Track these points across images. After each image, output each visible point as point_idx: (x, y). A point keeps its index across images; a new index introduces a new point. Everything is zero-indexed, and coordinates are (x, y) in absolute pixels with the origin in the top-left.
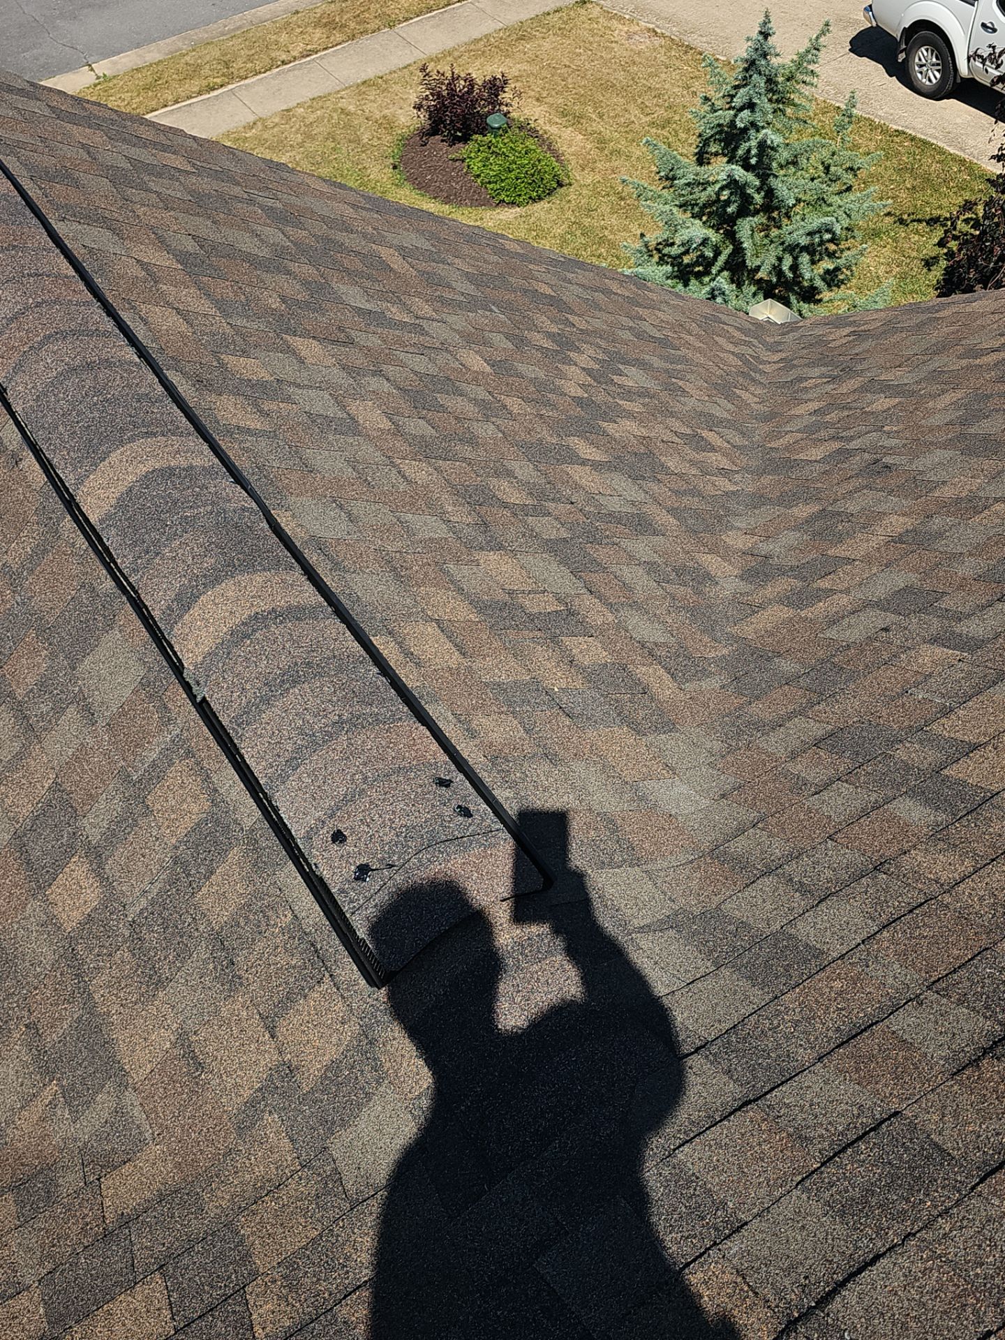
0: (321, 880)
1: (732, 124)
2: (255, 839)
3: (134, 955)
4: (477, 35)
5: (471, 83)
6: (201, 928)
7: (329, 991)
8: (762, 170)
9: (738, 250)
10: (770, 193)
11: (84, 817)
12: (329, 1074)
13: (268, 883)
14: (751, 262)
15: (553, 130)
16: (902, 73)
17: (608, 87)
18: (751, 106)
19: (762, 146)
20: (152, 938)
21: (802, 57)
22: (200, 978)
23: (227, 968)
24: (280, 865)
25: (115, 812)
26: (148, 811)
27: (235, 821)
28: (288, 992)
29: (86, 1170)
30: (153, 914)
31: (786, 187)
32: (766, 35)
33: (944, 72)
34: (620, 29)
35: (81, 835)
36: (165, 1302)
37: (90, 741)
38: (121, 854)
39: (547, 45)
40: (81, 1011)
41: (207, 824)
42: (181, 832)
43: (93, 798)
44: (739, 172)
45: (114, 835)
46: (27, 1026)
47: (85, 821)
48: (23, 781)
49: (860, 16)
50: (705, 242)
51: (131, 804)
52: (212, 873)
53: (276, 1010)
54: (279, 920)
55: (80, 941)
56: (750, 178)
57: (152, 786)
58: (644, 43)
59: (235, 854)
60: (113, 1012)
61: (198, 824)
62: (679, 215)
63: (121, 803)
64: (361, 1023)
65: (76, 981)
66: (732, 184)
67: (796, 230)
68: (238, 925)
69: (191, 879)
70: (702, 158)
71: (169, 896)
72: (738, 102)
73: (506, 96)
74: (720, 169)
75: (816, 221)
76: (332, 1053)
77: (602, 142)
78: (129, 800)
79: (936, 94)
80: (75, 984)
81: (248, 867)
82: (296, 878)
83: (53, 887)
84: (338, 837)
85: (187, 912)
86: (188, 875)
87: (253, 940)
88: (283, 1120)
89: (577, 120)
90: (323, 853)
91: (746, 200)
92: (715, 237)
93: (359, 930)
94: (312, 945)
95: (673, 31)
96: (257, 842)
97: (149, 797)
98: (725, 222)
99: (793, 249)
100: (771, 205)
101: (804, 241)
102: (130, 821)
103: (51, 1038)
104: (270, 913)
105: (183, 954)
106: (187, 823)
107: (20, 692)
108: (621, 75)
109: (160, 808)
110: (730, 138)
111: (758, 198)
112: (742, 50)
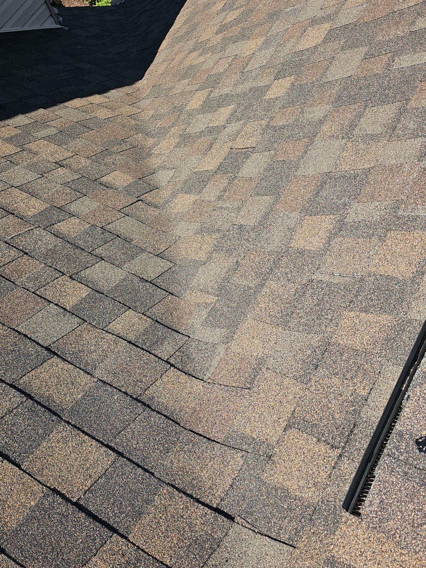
0: (400, 409)
2: (404, 328)
3: (295, 295)
6: (329, 329)
7: (330, 459)
11: (358, 202)
12: (279, 492)
13: (380, 359)
20: (309, 301)
22: (299, 350)
23: (313, 365)
24: (397, 361)
25: (371, 218)
26: (382, 239)
27: (410, 302)
28: (316, 424)
29: (177, 353)
30: (322, 289)
35: (347, 209)
36: (95, 477)
37: (407, 167)
38: (349, 242)
40: (254, 286)
41: (396, 284)
42: (382, 270)
43: (372, 198)
45: (356, 229)
46: (237, 261)
47: (356, 205)
48: (360, 152)
51: (382, 224)
52: (366, 312)
53: (302, 421)
54: (359, 385)
55: (289, 257)
57: (400, 229)
59: (386, 319)
60: (260, 306)
61: (393, 278)
63: (379, 217)
64: (320, 503)
65: (268, 271)
68: (341, 355)
69: (354, 299)
71: (338, 292)
76: (292, 485)
78: (383, 220)
80: (267, 271)
81: (383, 335)
82: (393, 380)
83: (310, 218)
85: (334, 312)
86: (356, 296)
87: (337, 374)
88: (241, 469)
90: (421, 399)
93: (379, 469)
94: (354, 425)
96: (403, 330)
97: (392, 232)
102: (371, 232)
103: (236, 279)
104: (360, 375)
105: (308, 328)
106: (390, 270)
107: (413, 103)
109: (389, 244)
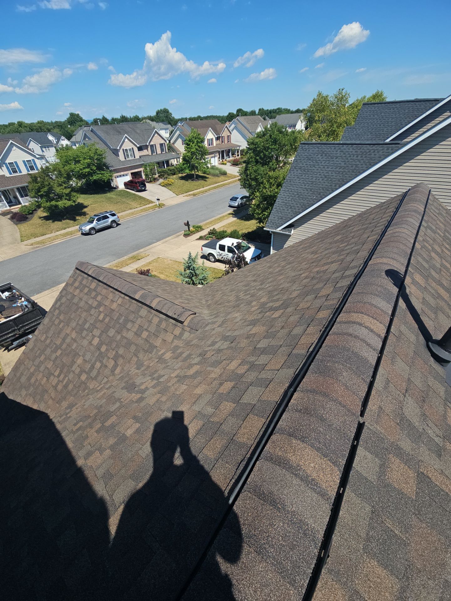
1: (189, 266)
4: (142, 264)
5: (145, 270)
8: (194, 270)
9: (193, 281)
10: (196, 273)
14: (195, 283)
15: (159, 275)
16: (209, 260)
17: (166, 268)
18: (190, 263)
19: (193, 267)
21: (196, 256)
31: (197, 272)
32: (190, 254)
33: (214, 259)
34: (165, 261)
39: (154, 264)
44: (191, 271)
49: (201, 254)
50: (188, 281)
56: (193, 271)
58: (170, 262)
62: (184, 278)
66: (190, 272)
67: (200, 277)
70: (185, 271)
72: (189, 263)
73: (150, 272)
74: (188, 271)
75: (203, 276)
77: (167, 276)
79: (214, 262)
84: (175, 314)
89: (162, 273)
91: (193, 275)
92: (190, 280)
95: (174, 259)
98: (191, 278)
99: (200, 280)
100: (196, 275)
101: (202, 278)
108: (167, 266)
110: (189, 267)
111: (194, 274)
112: (188, 256)
